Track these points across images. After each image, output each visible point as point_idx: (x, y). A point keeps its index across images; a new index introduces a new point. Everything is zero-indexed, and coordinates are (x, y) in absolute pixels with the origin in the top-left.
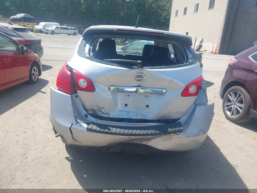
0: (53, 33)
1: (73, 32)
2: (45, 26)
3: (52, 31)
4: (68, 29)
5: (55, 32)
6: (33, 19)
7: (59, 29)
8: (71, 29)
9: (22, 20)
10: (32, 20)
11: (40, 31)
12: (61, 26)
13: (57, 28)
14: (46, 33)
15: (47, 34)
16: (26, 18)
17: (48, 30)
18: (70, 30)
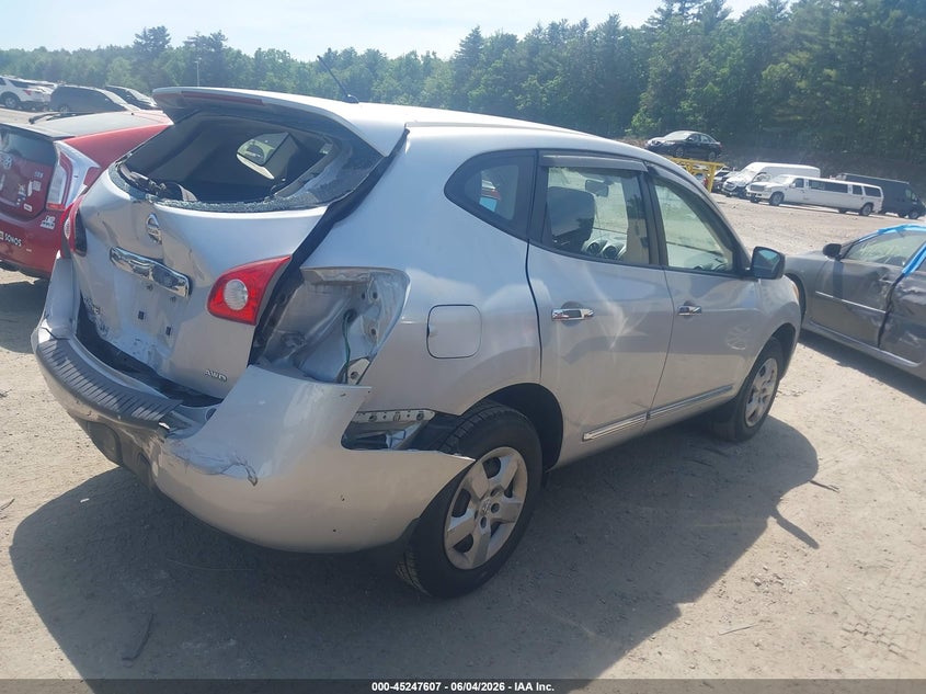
0: (777, 198)
1: (858, 201)
2: (761, 176)
3: (774, 194)
4: (843, 188)
5: (786, 199)
6: (717, 151)
7: (806, 187)
8: (857, 190)
9: (679, 149)
10: (713, 153)
11: (740, 192)
12: (822, 177)
13: (799, 183)
14: (755, 200)
15: (757, 202)
16: (695, 146)
17: (762, 188)
18: (850, 192)
